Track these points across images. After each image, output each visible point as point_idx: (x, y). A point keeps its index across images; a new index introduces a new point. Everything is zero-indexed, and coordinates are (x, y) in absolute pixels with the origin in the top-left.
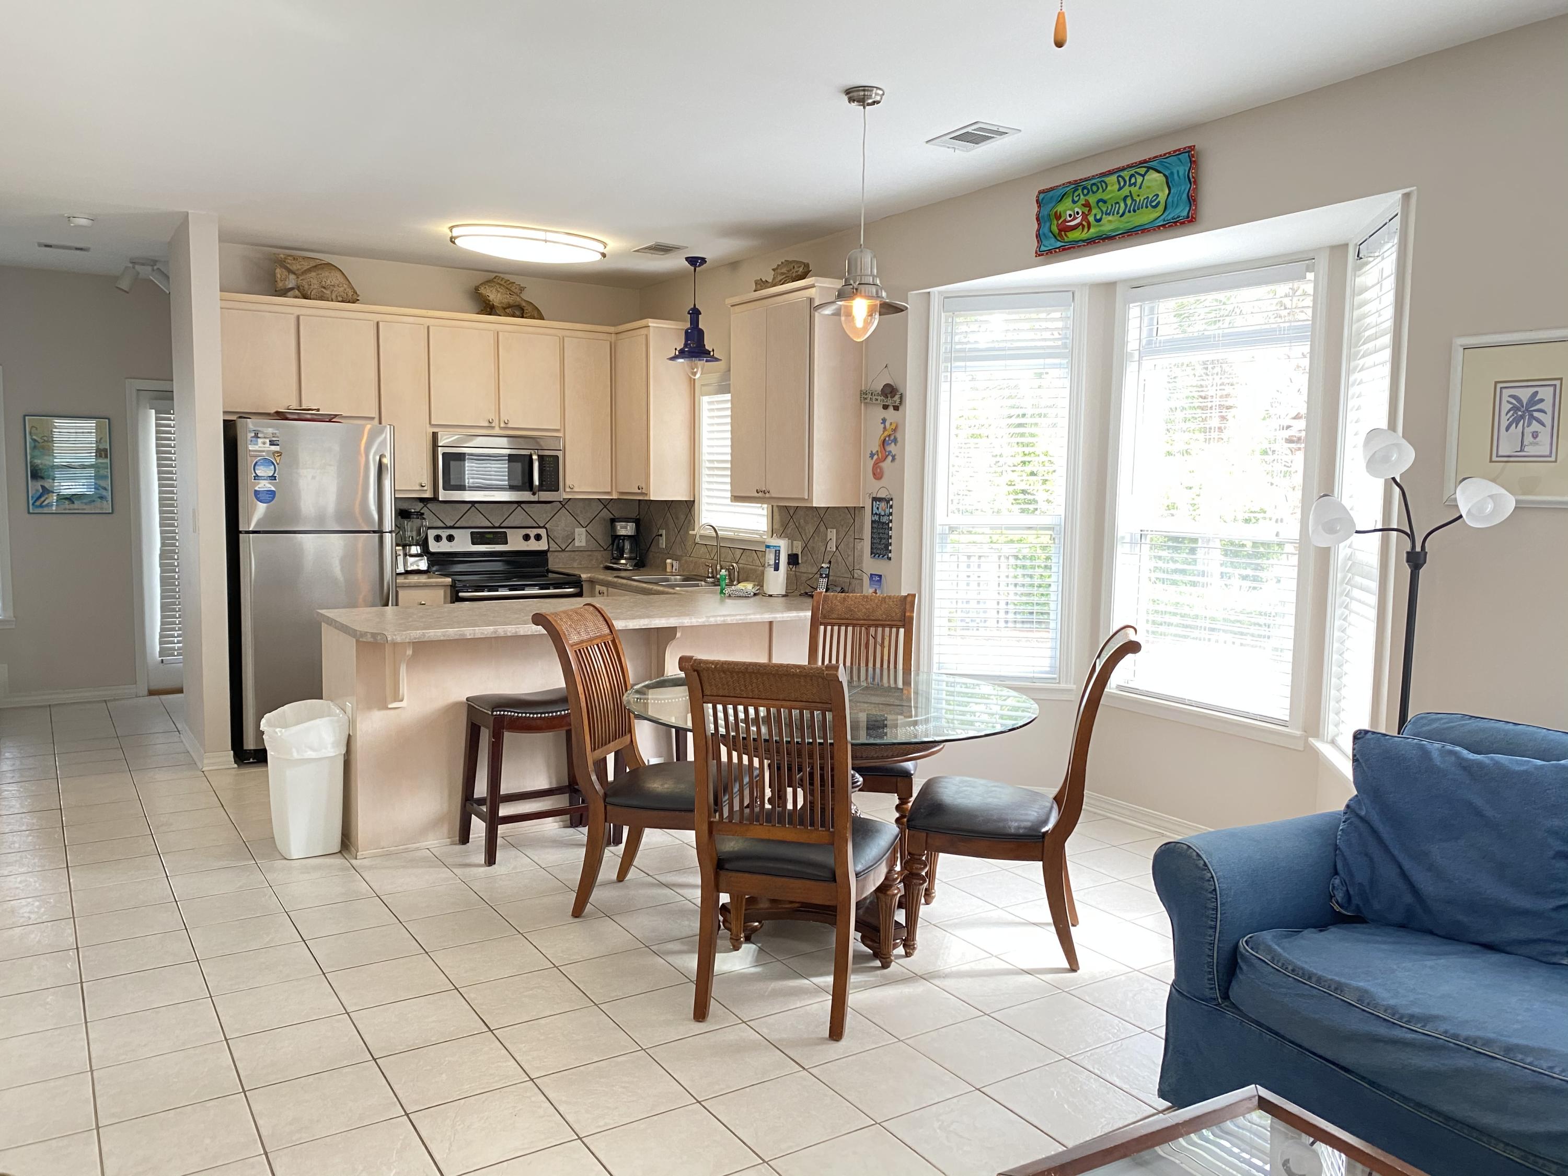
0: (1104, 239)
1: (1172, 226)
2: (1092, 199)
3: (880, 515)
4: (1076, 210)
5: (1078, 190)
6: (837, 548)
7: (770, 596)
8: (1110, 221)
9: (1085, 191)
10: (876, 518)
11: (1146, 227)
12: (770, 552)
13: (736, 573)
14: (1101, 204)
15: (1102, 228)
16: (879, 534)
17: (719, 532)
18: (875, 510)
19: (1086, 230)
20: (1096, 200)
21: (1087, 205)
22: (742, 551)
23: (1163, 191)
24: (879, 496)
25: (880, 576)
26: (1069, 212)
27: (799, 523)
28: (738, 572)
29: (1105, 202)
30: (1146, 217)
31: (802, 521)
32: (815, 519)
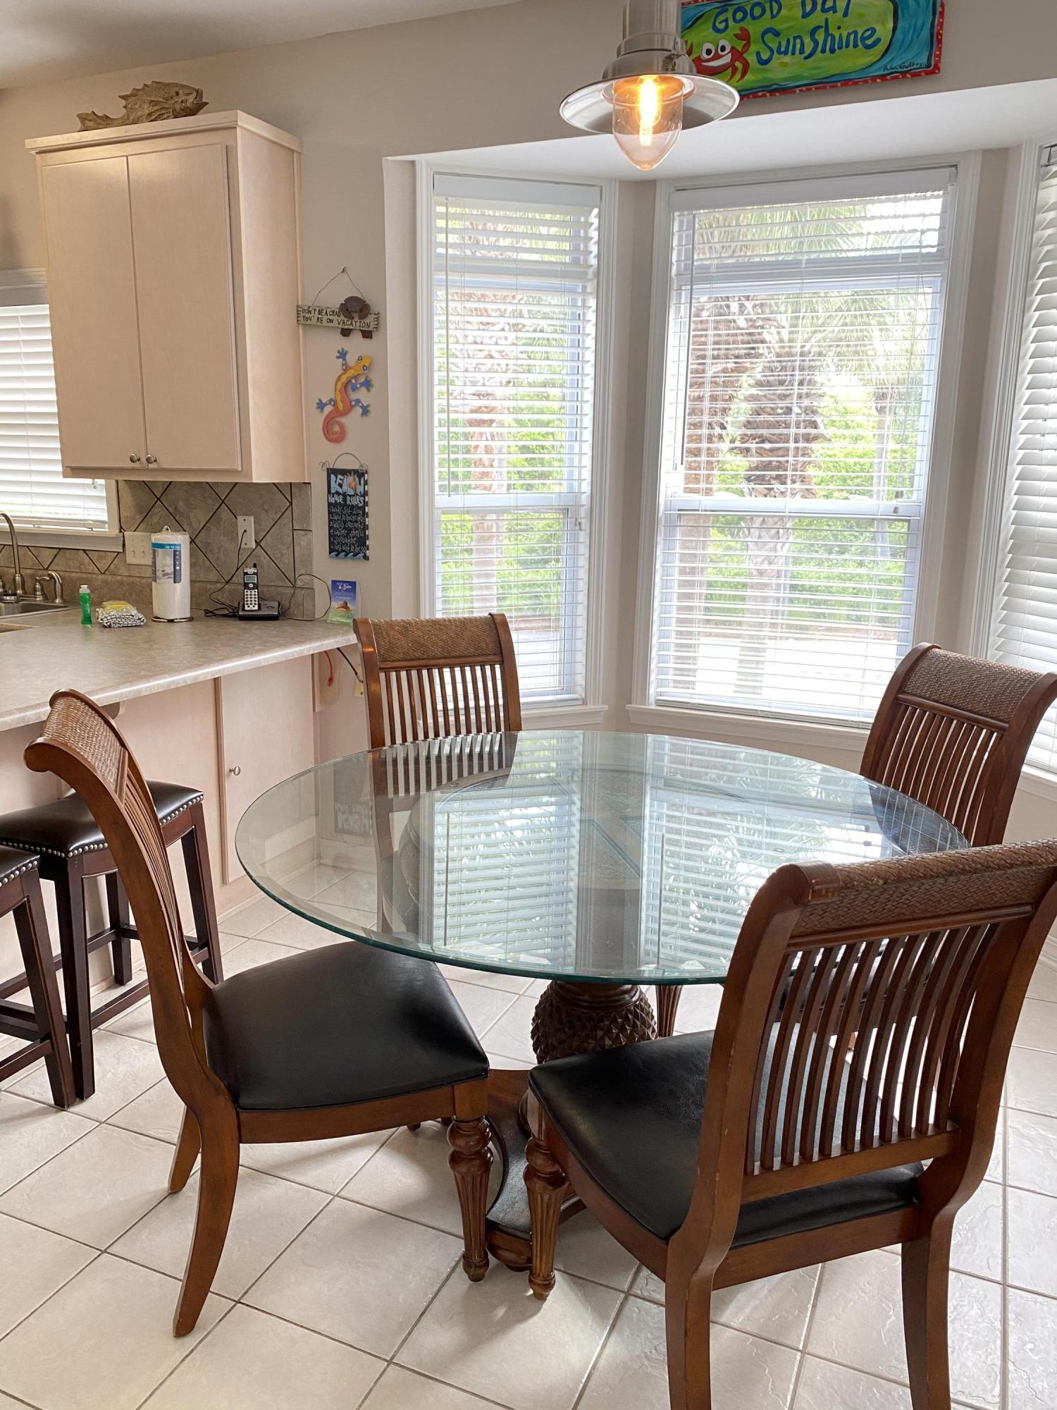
0: (773, 92)
1: (896, 78)
2: (754, 28)
3: (345, 495)
4: (722, 42)
5: (726, 11)
6: (258, 544)
7: (171, 621)
8: (785, 65)
9: (739, 15)
10: (340, 499)
11: (853, 76)
12: (164, 555)
13: (58, 585)
14: (769, 36)
15: (770, 75)
16: (345, 522)
17: (15, 525)
18: (335, 488)
19: (738, 76)
20: (761, 30)
21: (744, 36)
22: (55, 552)
23: (883, 23)
24: (338, 466)
25: (353, 584)
26: (707, 46)
27: (176, 508)
28: (62, 585)
29: (777, 34)
30: (852, 61)
31: (181, 505)
32: (210, 501)
